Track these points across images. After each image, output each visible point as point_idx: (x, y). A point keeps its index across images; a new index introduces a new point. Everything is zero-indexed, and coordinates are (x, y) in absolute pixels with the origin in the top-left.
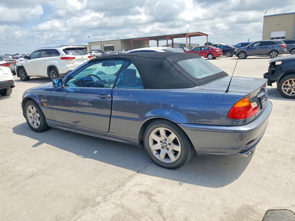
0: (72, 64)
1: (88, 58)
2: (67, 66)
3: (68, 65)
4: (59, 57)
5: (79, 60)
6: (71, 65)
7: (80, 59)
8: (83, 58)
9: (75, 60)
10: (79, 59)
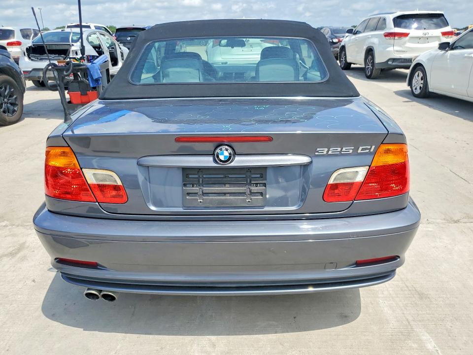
0: (400, 46)
1: (441, 35)
2: (388, 49)
3: (391, 49)
4: (382, 32)
5: (418, 40)
6: (396, 48)
7: (420, 38)
8: (426, 36)
9: (407, 38)
10: (417, 37)
